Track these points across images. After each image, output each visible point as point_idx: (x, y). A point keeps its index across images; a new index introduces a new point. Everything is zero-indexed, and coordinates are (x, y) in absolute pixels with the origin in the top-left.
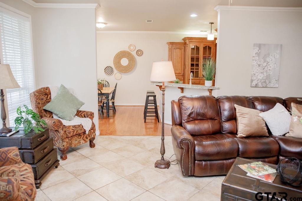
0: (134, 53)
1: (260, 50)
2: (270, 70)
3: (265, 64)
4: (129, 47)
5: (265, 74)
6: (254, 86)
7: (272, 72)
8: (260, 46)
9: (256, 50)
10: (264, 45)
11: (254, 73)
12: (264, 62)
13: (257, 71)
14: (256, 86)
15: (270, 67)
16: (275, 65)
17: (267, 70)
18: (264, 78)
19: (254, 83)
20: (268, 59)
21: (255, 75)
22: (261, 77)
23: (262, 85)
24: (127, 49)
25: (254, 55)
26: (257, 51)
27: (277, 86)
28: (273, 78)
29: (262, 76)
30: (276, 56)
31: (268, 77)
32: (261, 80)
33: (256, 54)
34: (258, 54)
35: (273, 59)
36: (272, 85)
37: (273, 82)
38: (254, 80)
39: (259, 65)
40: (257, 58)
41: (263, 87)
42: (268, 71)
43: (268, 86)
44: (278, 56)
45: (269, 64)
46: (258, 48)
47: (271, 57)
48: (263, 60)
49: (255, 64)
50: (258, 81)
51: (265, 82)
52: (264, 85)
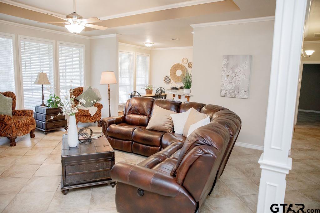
0: (186, 66)
1: (228, 62)
2: (238, 80)
3: (233, 75)
4: (183, 60)
5: (233, 84)
6: (223, 95)
7: (240, 83)
8: (228, 57)
9: (224, 62)
10: (233, 56)
11: (223, 83)
12: (232, 73)
13: (226, 82)
14: (225, 96)
15: (239, 78)
16: (244, 76)
17: (235, 81)
18: (232, 89)
19: (223, 93)
20: (236, 70)
21: (223, 85)
22: (229, 87)
23: (231, 95)
24: (180, 62)
25: (223, 66)
26: (226, 63)
27: (246, 97)
28: (242, 89)
29: (231, 86)
30: (244, 67)
31: (237, 87)
32: (230, 90)
33: (224, 65)
34: (227, 65)
35: (242, 69)
36: (241, 96)
37: (242, 93)
38: (223, 90)
39: (228, 76)
40: (225, 69)
41: (232, 97)
42: (237, 82)
43: (237, 96)
44: (246, 67)
45: (237, 74)
46: (226, 60)
47: (239, 68)
48: (231, 71)
49: (223, 74)
50: (227, 91)
51: (234, 92)
52: (233, 95)
